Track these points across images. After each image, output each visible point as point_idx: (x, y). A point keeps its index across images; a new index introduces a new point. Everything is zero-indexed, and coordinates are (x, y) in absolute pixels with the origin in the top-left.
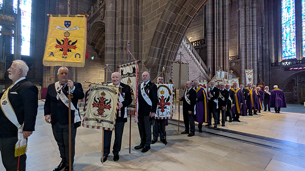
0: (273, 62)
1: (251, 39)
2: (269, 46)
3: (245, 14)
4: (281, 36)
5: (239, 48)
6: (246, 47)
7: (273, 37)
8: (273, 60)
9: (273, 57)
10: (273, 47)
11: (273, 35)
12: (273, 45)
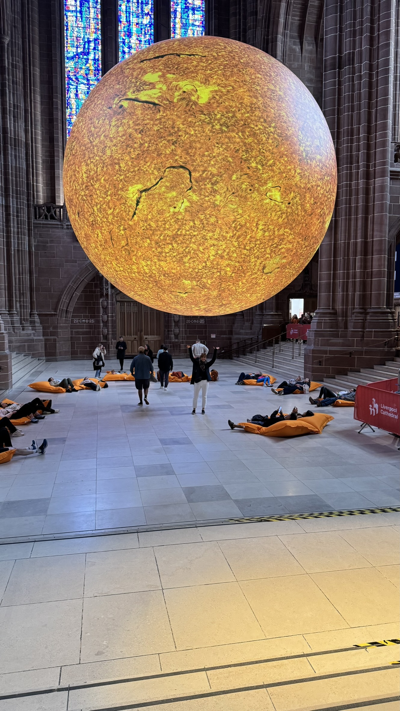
0: (41, 201)
2: (26, 131)
4: (64, 104)
7: (38, 98)
8: (41, 194)
9: (40, 179)
10: (39, 138)
11: (38, 89)
12: (39, 132)
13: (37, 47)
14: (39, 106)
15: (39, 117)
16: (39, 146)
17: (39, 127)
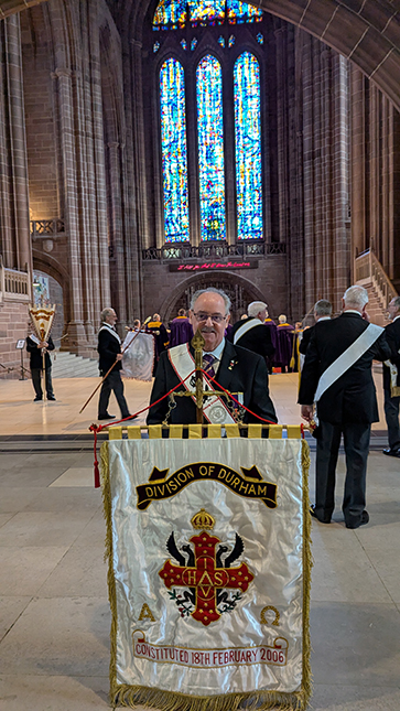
0: (147, 247)
1: (92, 177)
2: (136, 202)
3: (74, 95)
5: (62, 197)
6: (80, 196)
7: (144, 178)
8: (147, 242)
9: (146, 232)
10: (145, 205)
11: (144, 173)
12: (145, 201)
13: (143, 145)
14: (145, 183)
15: (145, 191)
16: (145, 210)
17: (145, 197)
